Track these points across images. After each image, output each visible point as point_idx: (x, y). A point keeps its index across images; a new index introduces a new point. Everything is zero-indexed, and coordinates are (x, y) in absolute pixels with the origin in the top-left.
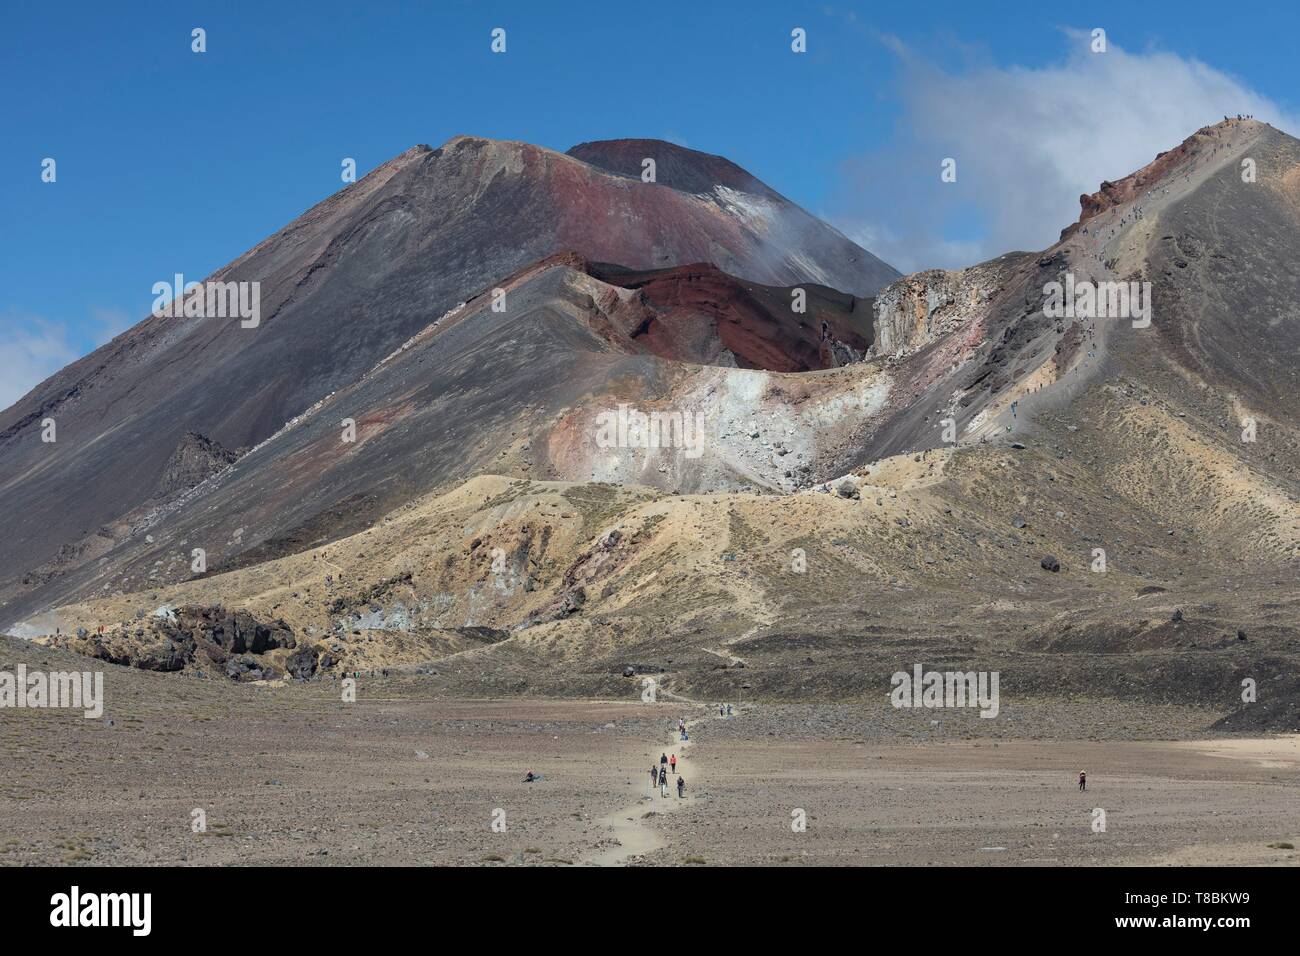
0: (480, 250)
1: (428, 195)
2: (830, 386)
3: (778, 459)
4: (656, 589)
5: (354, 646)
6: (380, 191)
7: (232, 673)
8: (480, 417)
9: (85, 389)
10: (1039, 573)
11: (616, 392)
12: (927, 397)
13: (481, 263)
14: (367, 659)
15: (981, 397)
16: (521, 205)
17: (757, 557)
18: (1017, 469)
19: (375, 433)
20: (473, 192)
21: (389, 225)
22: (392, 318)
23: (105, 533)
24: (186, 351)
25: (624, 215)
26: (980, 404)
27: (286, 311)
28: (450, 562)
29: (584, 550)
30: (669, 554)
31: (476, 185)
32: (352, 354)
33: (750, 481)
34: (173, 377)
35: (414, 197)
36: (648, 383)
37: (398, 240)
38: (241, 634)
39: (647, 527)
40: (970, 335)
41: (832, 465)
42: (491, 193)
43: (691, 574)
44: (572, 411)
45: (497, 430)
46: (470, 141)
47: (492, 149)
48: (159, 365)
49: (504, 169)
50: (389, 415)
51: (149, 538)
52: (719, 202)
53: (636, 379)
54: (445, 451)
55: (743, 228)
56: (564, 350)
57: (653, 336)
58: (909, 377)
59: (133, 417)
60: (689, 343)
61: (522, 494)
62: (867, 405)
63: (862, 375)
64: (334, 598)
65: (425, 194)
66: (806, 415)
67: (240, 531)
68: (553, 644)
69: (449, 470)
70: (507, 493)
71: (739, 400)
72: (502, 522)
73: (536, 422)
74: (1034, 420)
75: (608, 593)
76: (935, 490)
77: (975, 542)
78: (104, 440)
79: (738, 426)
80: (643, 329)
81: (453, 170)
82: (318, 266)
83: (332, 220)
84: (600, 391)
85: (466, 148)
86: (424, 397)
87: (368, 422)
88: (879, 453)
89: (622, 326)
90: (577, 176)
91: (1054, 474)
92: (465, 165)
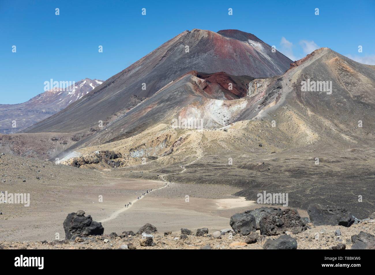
0: (198, 54)
2: (235, 103)
3: (223, 118)
4: (184, 150)
5: (127, 161)
6: (178, 41)
7: (109, 163)
8: (168, 108)
9: (116, 82)
10: (258, 147)
11: (193, 105)
12: (253, 106)
13: (198, 56)
14: (129, 163)
15: (262, 107)
16: (207, 44)
17: (204, 144)
18: (261, 125)
19: (149, 110)
21: (179, 48)
22: (179, 68)
23: (116, 115)
24: (136, 74)
25: (228, 46)
27: (157, 66)
28: (152, 142)
29: (176, 140)
30: (189, 143)
31: (198, 40)
32: (170, 76)
33: (216, 123)
34: (134, 79)
35: (185, 42)
36: (200, 102)
37: (181, 51)
38: (112, 156)
39: (187, 136)
40: (263, 94)
41: (234, 119)
42: (201, 41)
43: (191, 147)
44: (185, 108)
45: (171, 111)
46: (197, 30)
47: (201, 31)
48: (131, 77)
49: (204, 36)
50: (152, 107)
51: (106, 130)
52: (249, 43)
53: (198, 102)
54: (161, 115)
55: (254, 49)
56: (186, 95)
57: (207, 89)
58: (251, 102)
59: (125, 88)
60: (215, 91)
61: (167, 128)
62: (242, 107)
63: (242, 101)
64: (130, 148)
65: (187, 41)
66: (230, 109)
67: (123, 129)
68: (162, 161)
69: (161, 119)
70: (165, 128)
71: (217, 106)
72: (163, 134)
73: (178, 110)
74: (268, 113)
75: (177, 150)
76: (244, 129)
77: (248, 140)
78: (118, 93)
79: (216, 111)
80: (206, 87)
81: (193, 36)
82: (164, 56)
83: (168, 46)
84: (191, 104)
85: (196, 31)
86: (159, 103)
87: (149, 108)
88: (242, 117)
89: (201, 87)
90: (219, 38)
91: (268, 126)
92: (195, 35)
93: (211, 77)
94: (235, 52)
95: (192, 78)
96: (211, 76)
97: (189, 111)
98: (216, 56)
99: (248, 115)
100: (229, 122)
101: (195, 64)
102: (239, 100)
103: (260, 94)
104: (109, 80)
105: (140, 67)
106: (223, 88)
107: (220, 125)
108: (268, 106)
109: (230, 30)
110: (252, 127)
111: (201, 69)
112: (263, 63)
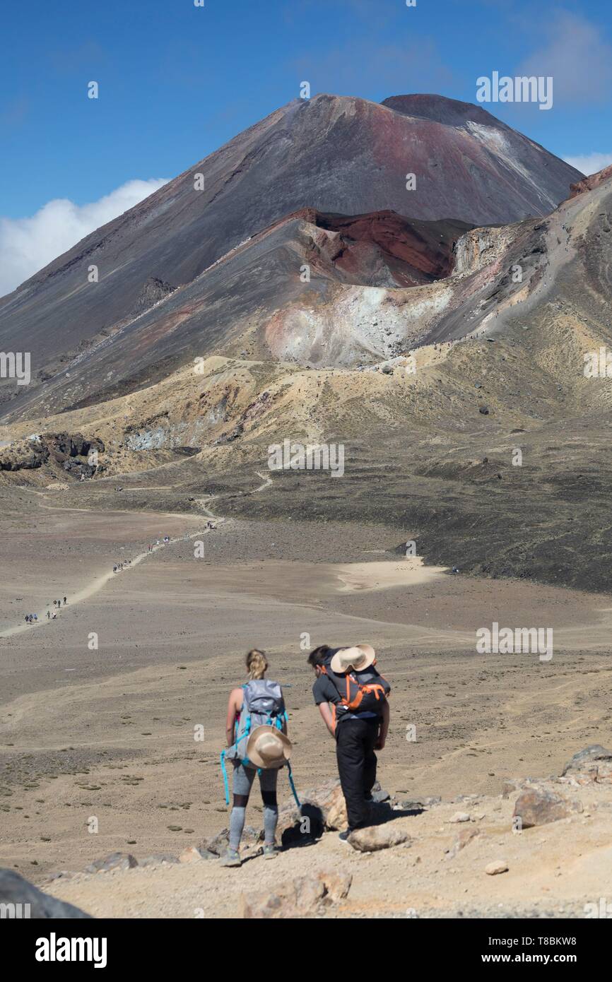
0: (329, 162)
1: (301, 129)
2: (419, 295)
3: (386, 338)
4: (274, 427)
5: (116, 460)
6: (274, 126)
7: (66, 468)
8: (234, 313)
9: (107, 243)
10: (477, 416)
11: (304, 302)
12: (468, 303)
13: (329, 169)
14: (122, 467)
15: (492, 305)
16: (353, 135)
17: (327, 410)
18: (487, 354)
19: (184, 320)
20: (326, 128)
21: (278, 147)
22: (277, 203)
23: (105, 334)
24: (162, 222)
25: (412, 140)
26: (491, 309)
27: (218, 198)
28: (188, 405)
29: (253, 400)
30: (287, 407)
31: (328, 123)
32: (254, 223)
33: (367, 351)
34: (155, 236)
35: (292, 130)
36: (322, 295)
37: (283, 155)
38: (75, 446)
39: (282, 390)
40: (494, 268)
41: (414, 340)
42: (337, 128)
43: (292, 420)
44: (280, 311)
45: (242, 321)
46: (326, 97)
47: (338, 101)
48: (147, 229)
49: (344, 114)
50: (192, 309)
51: (68, 375)
52: (469, 131)
53: (315, 294)
54: (215, 332)
55: (482, 147)
56: (283, 275)
57: (345, 259)
58: (461, 291)
59: (132, 260)
60: (364, 262)
61: (229, 368)
62: (437, 306)
63: (437, 289)
64: (127, 425)
65: (299, 129)
66: (404, 312)
67: (111, 373)
68: (212, 460)
69: (216, 343)
70: (222, 368)
71: (368, 304)
72: (217, 384)
73: (262, 317)
74: (507, 323)
75: (254, 427)
76: (439, 367)
77: (449, 398)
78: (115, 273)
79: (366, 319)
80: (340, 255)
81: (315, 113)
82: (238, 171)
83: (246, 144)
84: (296, 300)
85: (323, 101)
86: (212, 300)
87: (182, 313)
88: (438, 334)
89: (327, 254)
90: (387, 117)
91: (506, 356)
92: (322, 112)
93: (358, 223)
94: (432, 156)
95: (303, 228)
96: (355, 222)
97: (292, 320)
98: (380, 169)
99: (454, 327)
100: (400, 349)
101: (322, 191)
102: (429, 286)
103: (488, 269)
104: (89, 237)
105: (172, 202)
106: (390, 254)
107: (376, 356)
108: (508, 301)
109: (417, 96)
110: (461, 362)
111: (339, 204)
112: (507, 186)
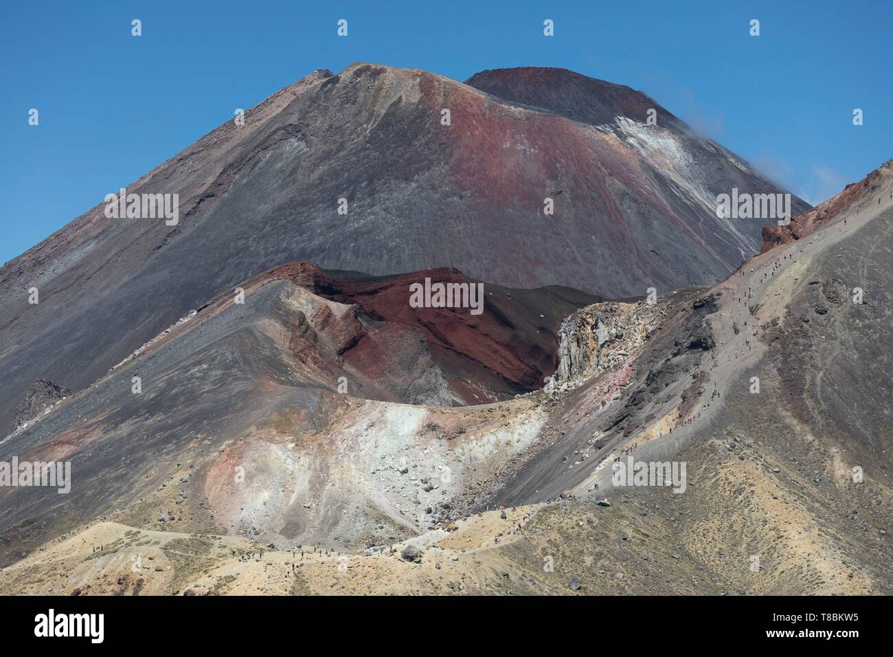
0: (370, 182)
1: (322, 123)
2: (486, 421)
3: (423, 495)
6: (274, 119)
11: (277, 427)
12: (571, 436)
13: (371, 195)
15: (614, 440)
16: (415, 136)
18: (594, 528)
20: (367, 122)
21: (281, 154)
22: (277, 252)
24: (71, 282)
25: (519, 147)
26: (611, 448)
31: (372, 115)
33: (387, 518)
34: (56, 307)
35: (308, 125)
36: (310, 417)
37: (290, 168)
39: (218, 586)
40: (622, 374)
41: (473, 500)
42: (386, 123)
44: (234, 443)
45: (165, 460)
46: (368, 68)
47: (389, 76)
48: (44, 294)
49: (400, 99)
50: (79, 438)
52: (620, 135)
53: (299, 414)
54: (117, 479)
55: (642, 161)
56: (246, 379)
57: (362, 353)
58: (562, 414)
59: (13, 349)
60: (396, 359)
61: (128, 545)
62: (518, 441)
63: (519, 410)
65: (319, 123)
66: (458, 450)
69: (115, 499)
70: (115, 544)
71: (394, 434)
72: (103, 573)
73: (201, 454)
76: (506, 551)
79: (389, 462)
80: (353, 344)
81: (349, 98)
82: (208, 196)
83: (227, 146)
84: (264, 425)
85: (363, 76)
86: (115, 421)
87: (61, 443)
88: (516, 490)
89: (330, 343)
90: (475, 107)
91: (630, 532)
92: (361, 94)
94: (553, 176)
95: (288, 297)
96: (386, 288)
97: (254, 461)
98: (461, 197)
99: (545, 479)
100: (446, 516)
102: (505, 404)
103: (611, 375)
105: (90, 247)
106: (446, 345)
107: (402, 528)
108: (642, 434)
110: (549, 541)
111: (386, 257)
